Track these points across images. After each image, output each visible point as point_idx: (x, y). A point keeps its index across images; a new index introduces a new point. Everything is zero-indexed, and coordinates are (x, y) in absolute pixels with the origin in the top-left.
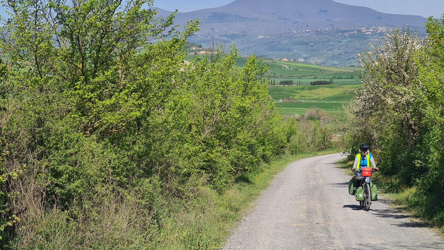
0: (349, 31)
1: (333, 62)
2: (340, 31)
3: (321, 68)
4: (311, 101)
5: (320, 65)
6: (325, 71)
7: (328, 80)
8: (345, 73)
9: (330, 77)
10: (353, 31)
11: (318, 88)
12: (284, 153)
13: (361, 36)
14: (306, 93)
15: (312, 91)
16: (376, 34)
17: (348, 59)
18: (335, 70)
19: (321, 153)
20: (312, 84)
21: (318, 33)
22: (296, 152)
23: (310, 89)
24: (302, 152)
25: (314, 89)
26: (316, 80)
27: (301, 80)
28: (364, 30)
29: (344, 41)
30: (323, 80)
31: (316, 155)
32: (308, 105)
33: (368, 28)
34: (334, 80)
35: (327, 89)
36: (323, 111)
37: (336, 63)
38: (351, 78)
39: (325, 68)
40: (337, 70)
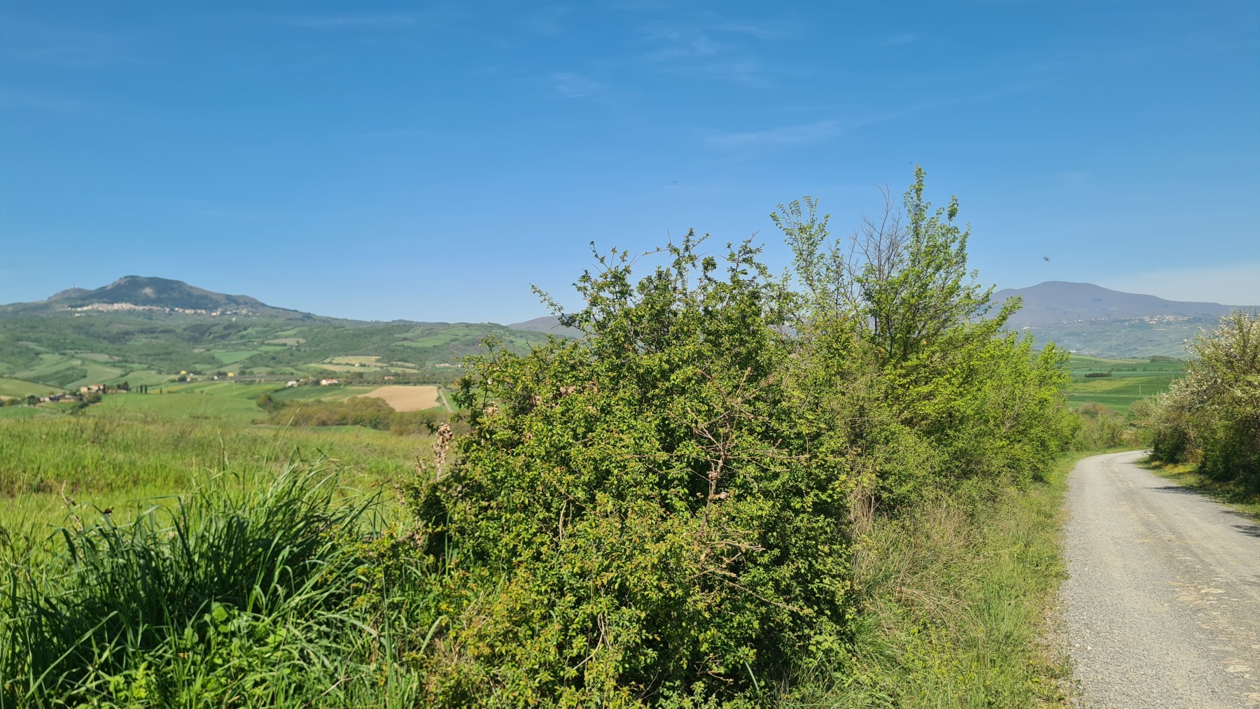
0: (1128, 321)
1: (1110, 353)
2: (1118, 321)
3: (1097, 359)
4: (1085, 395)
5: (1095, 356)
6: (1101, 362)
7: (1106, 373)
8: (1125, 365)
9: (1108, 369)
10: (1133, 320)
11: (1094, 380)
12: (1068, 449)
13: (1143, 325)
14: (1080, 386)
15: (1088, 384)
16: (1161, 323)
17: (1129, 350)
18: (1113, 362)
19: (1111, 450)
20: (1086, 376)
21: (1092, 323)
22: (1081, 449)
23: (1085, 382)
24: (1088, 449)
25: (1089, 381)
26: (1091, 373)
27: (1074, 373)
28: (1147, 319)
29: (1123, 331)
30: (1099, 372)
31: (1105, 452)
32: (1083, 399)
33: (1152, 317)
34: (1113, 373)
35: (1105, 382)
36: (1101, 405)
37: (1114, 354)
38: (1133, 370)
39: (1101, 360)
40: (1116, 361)
